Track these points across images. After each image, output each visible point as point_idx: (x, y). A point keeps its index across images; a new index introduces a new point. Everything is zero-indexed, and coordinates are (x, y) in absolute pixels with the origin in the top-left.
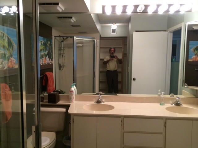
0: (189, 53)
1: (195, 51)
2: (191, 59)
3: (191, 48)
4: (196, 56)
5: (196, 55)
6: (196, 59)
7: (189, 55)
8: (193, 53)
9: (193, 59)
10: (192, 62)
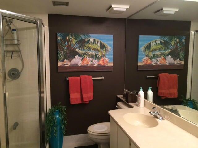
0: (139, 54)
1: (146, 50)
2: (141, 62)
3: (141, 46)
4: (147, 58)
5: (147, 56)
6: (147, 62)
7: (139, 56)
8: (143, 54)
9: (144, 62)
10: (143, 66)
